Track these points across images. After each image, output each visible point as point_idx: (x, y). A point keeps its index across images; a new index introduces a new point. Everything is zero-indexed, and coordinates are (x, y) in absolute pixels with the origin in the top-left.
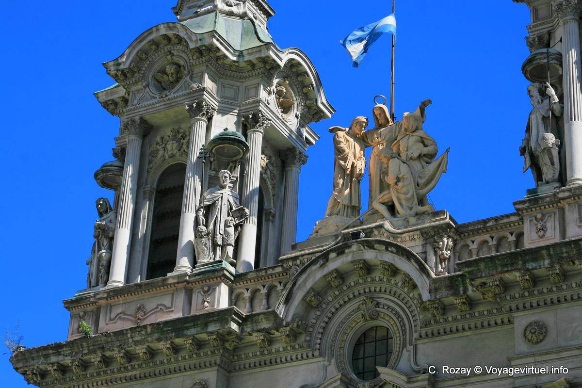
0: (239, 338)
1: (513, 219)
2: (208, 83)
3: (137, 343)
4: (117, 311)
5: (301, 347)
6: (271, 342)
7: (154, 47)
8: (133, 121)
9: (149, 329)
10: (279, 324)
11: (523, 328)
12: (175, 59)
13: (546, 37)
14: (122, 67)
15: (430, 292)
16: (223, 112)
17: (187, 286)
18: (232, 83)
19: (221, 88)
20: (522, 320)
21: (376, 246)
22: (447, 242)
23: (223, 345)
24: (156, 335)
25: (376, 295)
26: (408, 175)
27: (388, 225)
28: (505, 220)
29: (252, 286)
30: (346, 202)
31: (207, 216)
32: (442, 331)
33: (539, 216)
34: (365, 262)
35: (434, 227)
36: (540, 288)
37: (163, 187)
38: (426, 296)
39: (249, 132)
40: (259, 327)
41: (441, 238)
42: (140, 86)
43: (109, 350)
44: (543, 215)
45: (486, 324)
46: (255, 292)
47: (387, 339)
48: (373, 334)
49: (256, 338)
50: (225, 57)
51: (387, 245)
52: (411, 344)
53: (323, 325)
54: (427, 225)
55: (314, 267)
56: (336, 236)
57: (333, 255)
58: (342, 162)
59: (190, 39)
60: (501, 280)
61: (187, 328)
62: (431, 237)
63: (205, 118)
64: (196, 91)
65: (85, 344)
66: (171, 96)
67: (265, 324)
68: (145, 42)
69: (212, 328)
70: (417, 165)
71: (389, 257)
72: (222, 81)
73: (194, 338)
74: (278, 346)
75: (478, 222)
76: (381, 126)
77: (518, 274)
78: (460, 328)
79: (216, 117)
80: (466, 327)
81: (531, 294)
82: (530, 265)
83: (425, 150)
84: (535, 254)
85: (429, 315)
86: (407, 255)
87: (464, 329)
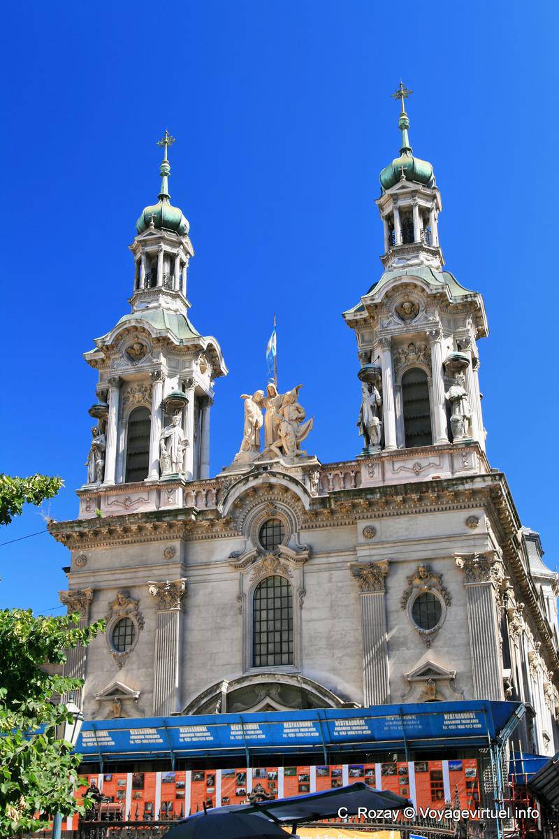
0: (194, 522)
1: (354, 463)
2: (163, 360)
3: (131, 523)
4: (113, 499)
5: (231, 529)
6: (212, 525)
7: (127, 332)
8: (114, 379)
9: (140, 516)
10: (219, 516)
11: (362, 530)
12: (140, 341)
13: (369, 354)
14: (106, 344)
15: (310, 505)
16: (171, 376)
17: (158, 488)
18: (176, 358)
19: (169, 360)
20: (362, 525)
21: (277, 475)
22: (317, 474)
23: (185, 527)
24: (144, 520)
25: (274, 502)
26: (292, 432)
27: (282, 462)
28: (349, 464)
29: (196, 489)
30: (254, 444)
31: (166, 444)
32: (314, 526)
33: (370, 465)
34: (270, 483)
35: (309, 466)
36: (373, 508)
37: (132, 420)
38: (307, 507)
39: (186, 390)
40: (207, 518)
41: (313, 472)
42: (117, 356)
43: (114, 526)
44: (373, 465)
45: (340, 523)
46: (198, 493)
47: (280, 526)
48: (271, 523)
49: (206, 523)
50: (173, 343)
51: (284, 476)
52: (296, 532)
53: (243, 517)
54: (306, 464)
55: (239, 485)
56: (250, 465)
57: (251, 478)
58: (250, 419)
59: (153, 332)
60: (352, 503)
61: (164, 517)
62: (308, 471)
63: (161, 381)
64: (155, 364)
65: (98, 522)
66: (140, 365)
67: (211, 517)
68: (121, 329)
69: (180, 518)
70: (295, 424)
71: (285, 482)
72: (169, 356)
73: (168, 522)
74: (217, 528)
75: (334, 464)
76: (271, 397)
77: (362, 501)
78: (325, 525)
79: (167, 380)
80: (328, 525)
81: (368, 511)
82: (369, 497)
83: (300, 415)
84: (371, 491)
85: (308, 517)
86: (297, 482)
87: (327, 525)
